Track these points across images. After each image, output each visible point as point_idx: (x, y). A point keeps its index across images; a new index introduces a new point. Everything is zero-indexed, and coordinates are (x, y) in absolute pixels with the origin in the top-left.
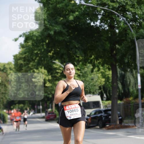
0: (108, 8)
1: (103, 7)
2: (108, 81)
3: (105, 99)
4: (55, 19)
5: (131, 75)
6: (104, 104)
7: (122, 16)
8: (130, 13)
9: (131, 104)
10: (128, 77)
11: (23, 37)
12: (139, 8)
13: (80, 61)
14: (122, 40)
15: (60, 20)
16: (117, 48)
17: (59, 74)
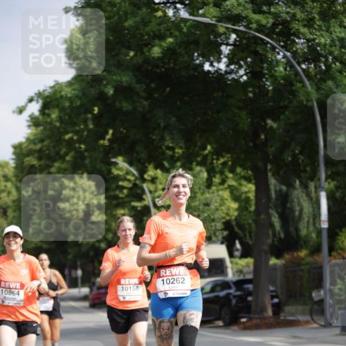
0: (247, 27)
1: (233, 25)
2: (247, 209)
3: (237, 254)
4: (117, 54)
5: (304, 195)
6: (236, 268)
7: (282, 47)
8: (302, 41)
9: (303, 267)
10: (296, 200)
11: (38, 102)
13: (178, 159)
14: (282, 107)
15: (128, 58)
16: (268, 127)
17: (125, 191)
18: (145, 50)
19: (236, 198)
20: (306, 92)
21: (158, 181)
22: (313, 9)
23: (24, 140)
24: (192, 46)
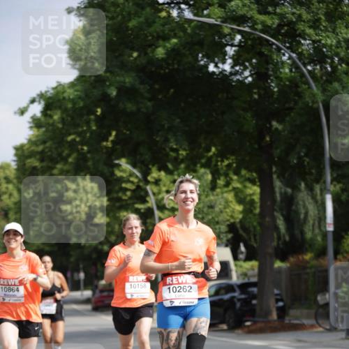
0: (252, 27)
1: (238, 26)
2: (251, 211)
3: (242, 256)
4: (120, 55)
5: (310, 198)
6: (240, 271)
7: (288, 48)
8: (308, 42)
9: (308, 271)
10: (301, 203)
11: (40, 103)
12: (330, 29)
13: (182, 161)
14: (287, 109)
15: (132, 58)
16: (273, 129)
17: (129, 193)
18: (149, 50)
19: (240, 201)
20: (312, 94)
21: (161, 183)
22: (319, 9)
23: (25, 142)
24: (196, 47)
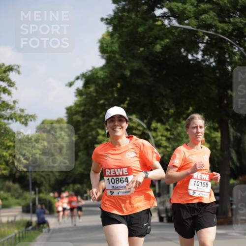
0: (215, 31)
1: (207, 30)
4: (132, 50)
7: (237, 44)
11: (82, 80)
13: (171, 116)
15: (139, 52)
16: (229, 95)
19: (208, 141)
21: (158, 130)
23: (73, 105)
24: (180, 44)
